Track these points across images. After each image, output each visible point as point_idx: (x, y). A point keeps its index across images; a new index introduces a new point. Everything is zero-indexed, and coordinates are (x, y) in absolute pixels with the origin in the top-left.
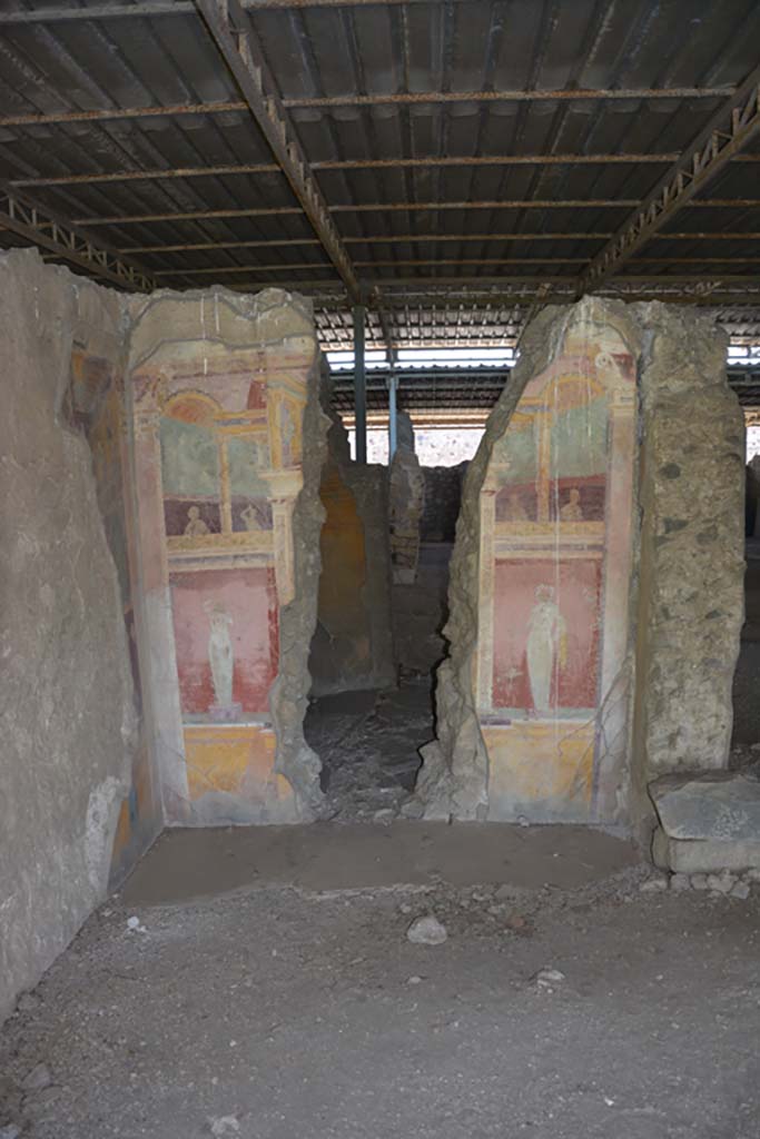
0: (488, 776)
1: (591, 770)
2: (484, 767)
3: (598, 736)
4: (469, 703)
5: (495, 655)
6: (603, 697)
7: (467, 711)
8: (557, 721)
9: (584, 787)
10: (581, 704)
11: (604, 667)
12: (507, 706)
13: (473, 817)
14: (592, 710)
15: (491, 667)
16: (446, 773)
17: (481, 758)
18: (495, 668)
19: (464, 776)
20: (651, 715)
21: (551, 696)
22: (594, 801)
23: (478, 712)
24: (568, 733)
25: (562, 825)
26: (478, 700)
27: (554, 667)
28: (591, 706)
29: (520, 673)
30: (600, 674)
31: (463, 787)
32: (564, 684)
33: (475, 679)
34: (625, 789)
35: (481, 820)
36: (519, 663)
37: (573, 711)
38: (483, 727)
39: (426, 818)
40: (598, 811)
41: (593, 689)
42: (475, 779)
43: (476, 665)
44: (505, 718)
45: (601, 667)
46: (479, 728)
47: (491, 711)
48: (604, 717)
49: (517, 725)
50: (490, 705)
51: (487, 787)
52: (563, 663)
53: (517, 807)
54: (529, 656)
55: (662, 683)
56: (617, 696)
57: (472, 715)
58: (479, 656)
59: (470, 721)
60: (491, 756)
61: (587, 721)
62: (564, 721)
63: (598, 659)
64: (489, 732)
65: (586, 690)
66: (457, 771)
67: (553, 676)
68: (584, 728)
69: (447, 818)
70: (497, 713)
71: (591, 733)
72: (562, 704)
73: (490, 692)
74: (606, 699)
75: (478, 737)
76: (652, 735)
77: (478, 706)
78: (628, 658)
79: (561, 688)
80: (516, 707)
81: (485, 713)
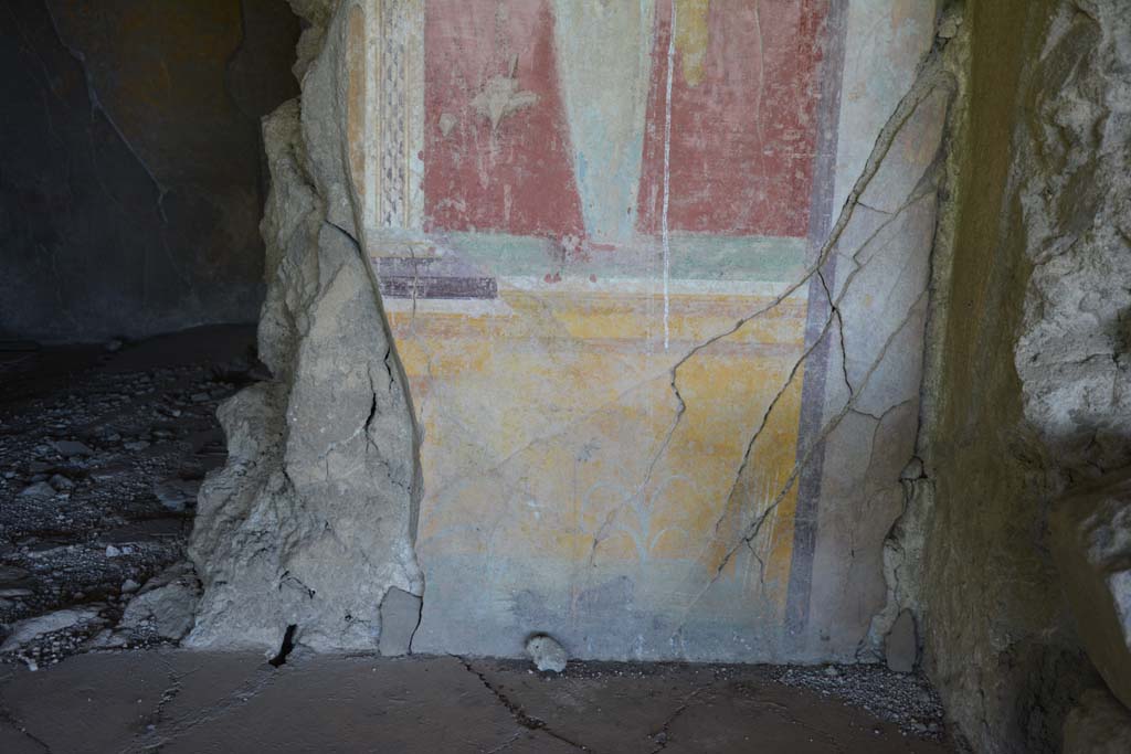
0: (416, 488)
1: (791, 467)
2: (399, 453)
3: (818, 346)
4: (339, 213)
5: (430, 23)
6: (842, 193)
7: (335, 243)
8: (667, 286)
9: (766, 532)
10: (758, 222)
11: (849, 76)
12: (482, 225)
13: (362, 640)
14: (797, 243)
15: (419, 68)
16: (276, 482)
17: (390, 422)
18: (433, 75)
19: (332, 489)
20: (1039, 231)
21: (643, 195)
22: (801, 584)
23: (372, 245)
24: (710, 329)
25: (684, 666)
26: (371, 200)
27: (659, 72)
28: (791, 230)
29: (529, 98)
30: (833, 107)
31: (329, 530)
32: (694, 142)
33: (360, 120)
34: (914, 542)
35: (391, 650)
36: (526, 54)
37: (731, 248)
38: (391, 305)
39: (195, 642)
40: (816, 617)
41: (803, 164)
42: (372, 500)
43: (360, 58)
44: (477, 270)
45: (836, 77)
46: (380, 310)
47: (423, 243)
48: (842, 274)
49: (516, 298)
50: (416, 223)
51: (413, 535)
52: (693, 61)
53: (525, 601)
54: (563, 31)
55: (1097, 98)
56: (895, 187)
57: (353, 258)
58: (372, 28)
59: (348, 286)
60: (425, 410)
61: (780, 288)
62: (692, 286)
63: (821, 43)
64: (420, 325)
65: (774, 165)
66: (306, 472)
67: (655, 111)
68: (765, 312)
69: (275, 644)
70: (444, 252)
71: (791, 332)
72: (689, 219)
73: (416, 167)
74: (853, 202)
75: (381, 345)
76: (1041, 313)
77: (369, 221)
78: (940, 44)
79: (683, 158)
80: (516, 229)
81: (400, 250)
